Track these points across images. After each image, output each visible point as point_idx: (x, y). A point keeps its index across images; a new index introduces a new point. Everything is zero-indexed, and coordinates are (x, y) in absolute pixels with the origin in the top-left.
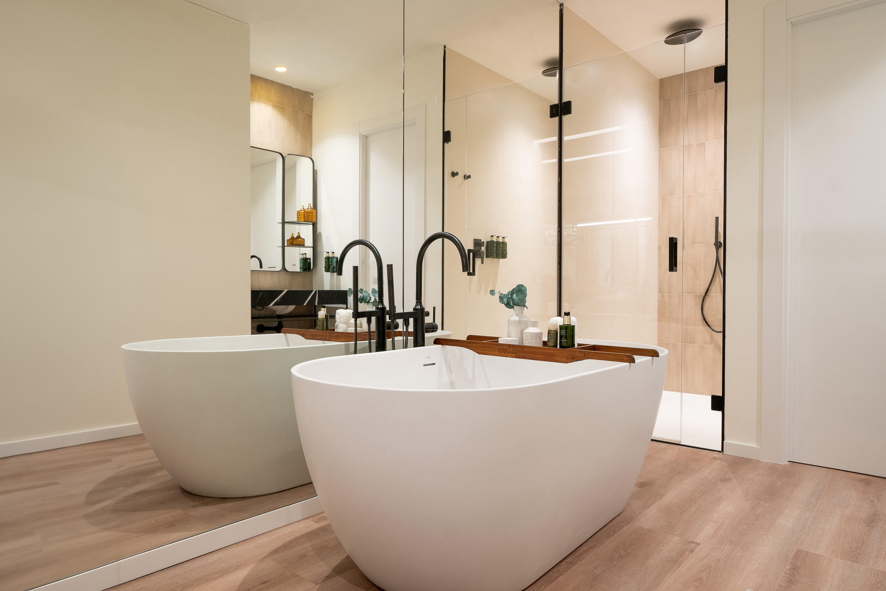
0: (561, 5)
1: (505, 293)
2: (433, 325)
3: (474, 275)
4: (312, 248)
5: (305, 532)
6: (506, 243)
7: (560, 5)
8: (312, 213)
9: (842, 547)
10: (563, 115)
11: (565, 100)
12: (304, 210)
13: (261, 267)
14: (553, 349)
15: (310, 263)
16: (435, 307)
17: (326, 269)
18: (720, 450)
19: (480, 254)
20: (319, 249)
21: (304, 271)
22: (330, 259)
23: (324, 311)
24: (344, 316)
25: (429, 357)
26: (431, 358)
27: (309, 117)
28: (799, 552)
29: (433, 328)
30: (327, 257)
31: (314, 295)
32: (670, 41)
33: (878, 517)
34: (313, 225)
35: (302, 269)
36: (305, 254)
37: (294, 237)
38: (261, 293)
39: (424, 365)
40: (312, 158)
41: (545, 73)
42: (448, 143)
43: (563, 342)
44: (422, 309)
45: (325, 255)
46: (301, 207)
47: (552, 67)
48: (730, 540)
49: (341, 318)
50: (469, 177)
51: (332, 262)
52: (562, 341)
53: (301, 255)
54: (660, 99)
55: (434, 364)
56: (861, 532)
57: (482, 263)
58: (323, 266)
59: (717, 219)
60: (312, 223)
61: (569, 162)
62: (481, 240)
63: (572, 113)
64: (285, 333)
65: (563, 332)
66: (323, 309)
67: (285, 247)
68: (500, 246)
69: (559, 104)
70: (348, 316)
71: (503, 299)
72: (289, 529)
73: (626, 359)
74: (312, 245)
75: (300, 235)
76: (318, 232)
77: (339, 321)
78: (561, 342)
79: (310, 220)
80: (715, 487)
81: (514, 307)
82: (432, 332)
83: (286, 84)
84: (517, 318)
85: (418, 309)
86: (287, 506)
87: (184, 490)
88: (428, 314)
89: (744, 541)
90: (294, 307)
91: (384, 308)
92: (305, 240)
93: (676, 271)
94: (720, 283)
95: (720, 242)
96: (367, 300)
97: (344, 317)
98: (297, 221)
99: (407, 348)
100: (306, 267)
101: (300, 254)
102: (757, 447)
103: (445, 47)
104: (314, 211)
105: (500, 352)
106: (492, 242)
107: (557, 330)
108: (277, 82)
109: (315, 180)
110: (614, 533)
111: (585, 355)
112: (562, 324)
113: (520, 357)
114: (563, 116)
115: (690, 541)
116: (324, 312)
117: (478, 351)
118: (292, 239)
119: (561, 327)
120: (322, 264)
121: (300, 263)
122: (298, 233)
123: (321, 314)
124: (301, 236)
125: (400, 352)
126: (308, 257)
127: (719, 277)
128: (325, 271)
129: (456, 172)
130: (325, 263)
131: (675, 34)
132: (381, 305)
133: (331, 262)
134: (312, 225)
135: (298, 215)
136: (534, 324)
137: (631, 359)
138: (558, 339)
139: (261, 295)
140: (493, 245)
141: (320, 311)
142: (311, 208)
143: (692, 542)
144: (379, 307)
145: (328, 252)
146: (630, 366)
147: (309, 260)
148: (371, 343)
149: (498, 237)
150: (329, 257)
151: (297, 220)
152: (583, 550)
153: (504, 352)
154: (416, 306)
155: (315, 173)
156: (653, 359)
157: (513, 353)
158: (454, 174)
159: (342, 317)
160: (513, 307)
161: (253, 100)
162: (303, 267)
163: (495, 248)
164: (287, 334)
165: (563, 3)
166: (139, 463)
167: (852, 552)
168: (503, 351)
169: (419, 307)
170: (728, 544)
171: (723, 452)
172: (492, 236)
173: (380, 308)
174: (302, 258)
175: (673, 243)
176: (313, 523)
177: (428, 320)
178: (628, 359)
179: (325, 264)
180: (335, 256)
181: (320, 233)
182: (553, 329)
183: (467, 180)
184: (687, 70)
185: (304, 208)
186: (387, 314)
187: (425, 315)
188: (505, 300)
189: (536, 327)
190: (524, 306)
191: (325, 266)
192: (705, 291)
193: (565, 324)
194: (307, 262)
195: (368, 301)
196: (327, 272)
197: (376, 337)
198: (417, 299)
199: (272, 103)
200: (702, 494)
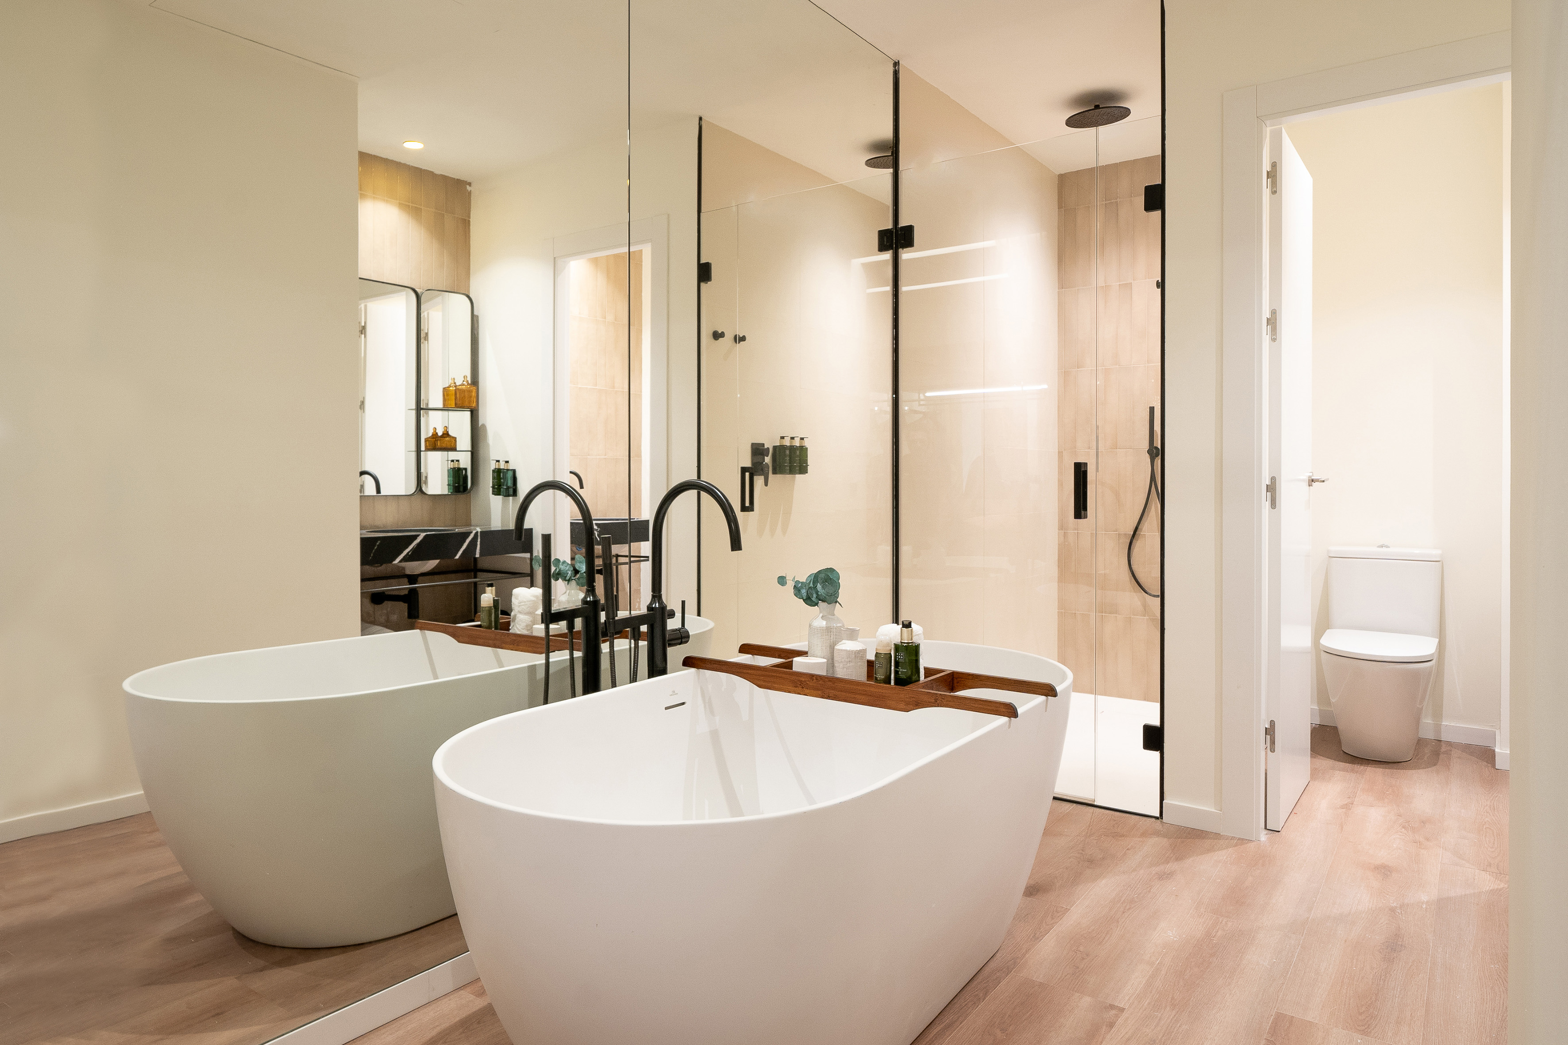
0: (896, 64)
1: (803, 579)
2: (680, 632)
3: (753, 510)
4: (470, 453)
5: (458, 1019)
6: (807, 448)
7: (894, 64)
8: (470, 391)
9: (1345, 1005)
10: (900, 248)
11: (903, 223)
12: (456, 386)
13: (378, 491)
14: (883, 687)
15: (466, 477)
16: (685, 601)
17: (495, 490)
18: (1158, 815)
19: (762, 470)
20: (482, 452)
21: (456, 492)
22: (502, 474)
23: (492, 593)
24: (527, 601)
25: (674, 693)
26: (677, 694)
27: (465, 224)
28: (1279, 1018)
29: (682, 637)
30: (496, 469)
31: (473, 539)
32: (1072, 122)
33: (1401, 940)
34: (472, 412)
35: (452, 487)
36: (458, 461)
37: (437, 433)
38: (379, 542)
39: (667, 708)
40: (470, 296)
41: (871, 163)
42: (707, 283)
43: (900, 673)
44: (663, 608)
45: (493, 466)
46: (450, 381)
47: (880, 156)
48: (1173, 998)
49: (521, 604)
50: (743, 339)
51: (505, 478)
52: (898, 671)
53: (450, 462)
54: (1060, 207)
55: (683, 704)
56: (1375, 973)
57: (766, 484)
58: (489, 484)
59: (1152, 409)
60: (469, 410)
61: (912, 291)
62: (764, 444)
63: (914, 245)
64: (421, 629)
65: (902, 657)
66: (489, 589)
67: (422, 452)
68: (795, 453)
69: (893, 229)
70: (533, 601)
71: (800, 590)
72: (430, 1014)
73: (1004, 710)
74: (470, 449)
75: (448, 432)
76: (480, 424)
77: (519, 609)
78: (896, 672)
79: (466, 404)
80: (1149, 891)
81: (818, 603)
82: (680, 644)
83: (424, 168)
84: (824, 623)
85: (655, 607)
86: (426, 971)
87: (239, 933)
88: (672, 614)
89: (1194, 1000)
90: (438, 562)
91: (596, 603)
92: (457, 440)
93: (1086, 517)
94: (1156, 512)
95: (1156, 448)
96: (566, 576)
97: (527, 603)
98: (444, 407)
99: (636, 681)
100: (459, 483)
101: (448, 460)
102: (1216, 811)
103: (700, 119)
104: (474, 388)
105: (796, 687)
106: (782, 447)
107: (890, 653)
108: (407, 164)
109: (474, 333)
110: (986, 995)
111: (936, 700)
112: (898, 640)
113: (828, 697)
114: (900, 250)
115: (1108, 1005)
116: (491, 595)
117: (759, 683)
118: (434, 438)
119: (897, 648)
120: (487, 480)
121: (448, 477)
122: (445, 428)
123: (486, 598)
124: (450, 433)
125: (625, 689)
126: (462, 466)
127: (1156, 504)
128: (493, 494)
129: (720, 332)
130: (493, 480)
131: (1081, 112)
132: (591, 597)
133: (503, 479)
134: (469, 413)
135: (445, 395)
136: (852, 635)
137: (1010, 711)
138: (893, 668)
139: (378, 545)
140: (785, 452)
141: (485, 593)
142: (468, 384)
143: (1112, 1007)
144: (588, 599)
145: (498, 461)
146: (1010, 721)
147: (464, 471)
148: (573, 661)
149: (792, 438)
150: (500, 469)
151: (444, 404)
152: (935, 1031)
153: (803, 688)
154: (651, 604)
155: (474, 320)
156: (1047, 700)
157: (818, 690)
158: (717, 336)
159: (523, 604)
160: (816, 604)
161: (363, 196)
162: (453, 483)
163: (788, 458)
164: (426, 631)
165: (898, 61)
166: (156, 875)
167: (1361, 1014)
168: (800, 685)
169: (657, 604)
170: (1168, 1008)
171: (1162, 819)
172: (782, 438)
173: (590, 601)
174: (451, 468)
175: (1081, 473)
176: (472, 997)
177: (673, 624)
178: (1007, 710)
179: (493, 482)
180: (511, 468)
181: (484, 426)
182: (883, 651)
183: (739, 343)
184: (1100, 164)
185: (455, 383)
186: (602, 611)
187: (667, 617)
188: (804, 591)
189: (856, 640)
190: (836, 602)
191: (493, 484)
192: (1133, 528)
193: (903, 641)
194: (461, 476)
195: (570, 578)
196: (495, 495)
197: (582, 646)
198: (654, 590)
199: (398, 201)
200: (1128, 907)
